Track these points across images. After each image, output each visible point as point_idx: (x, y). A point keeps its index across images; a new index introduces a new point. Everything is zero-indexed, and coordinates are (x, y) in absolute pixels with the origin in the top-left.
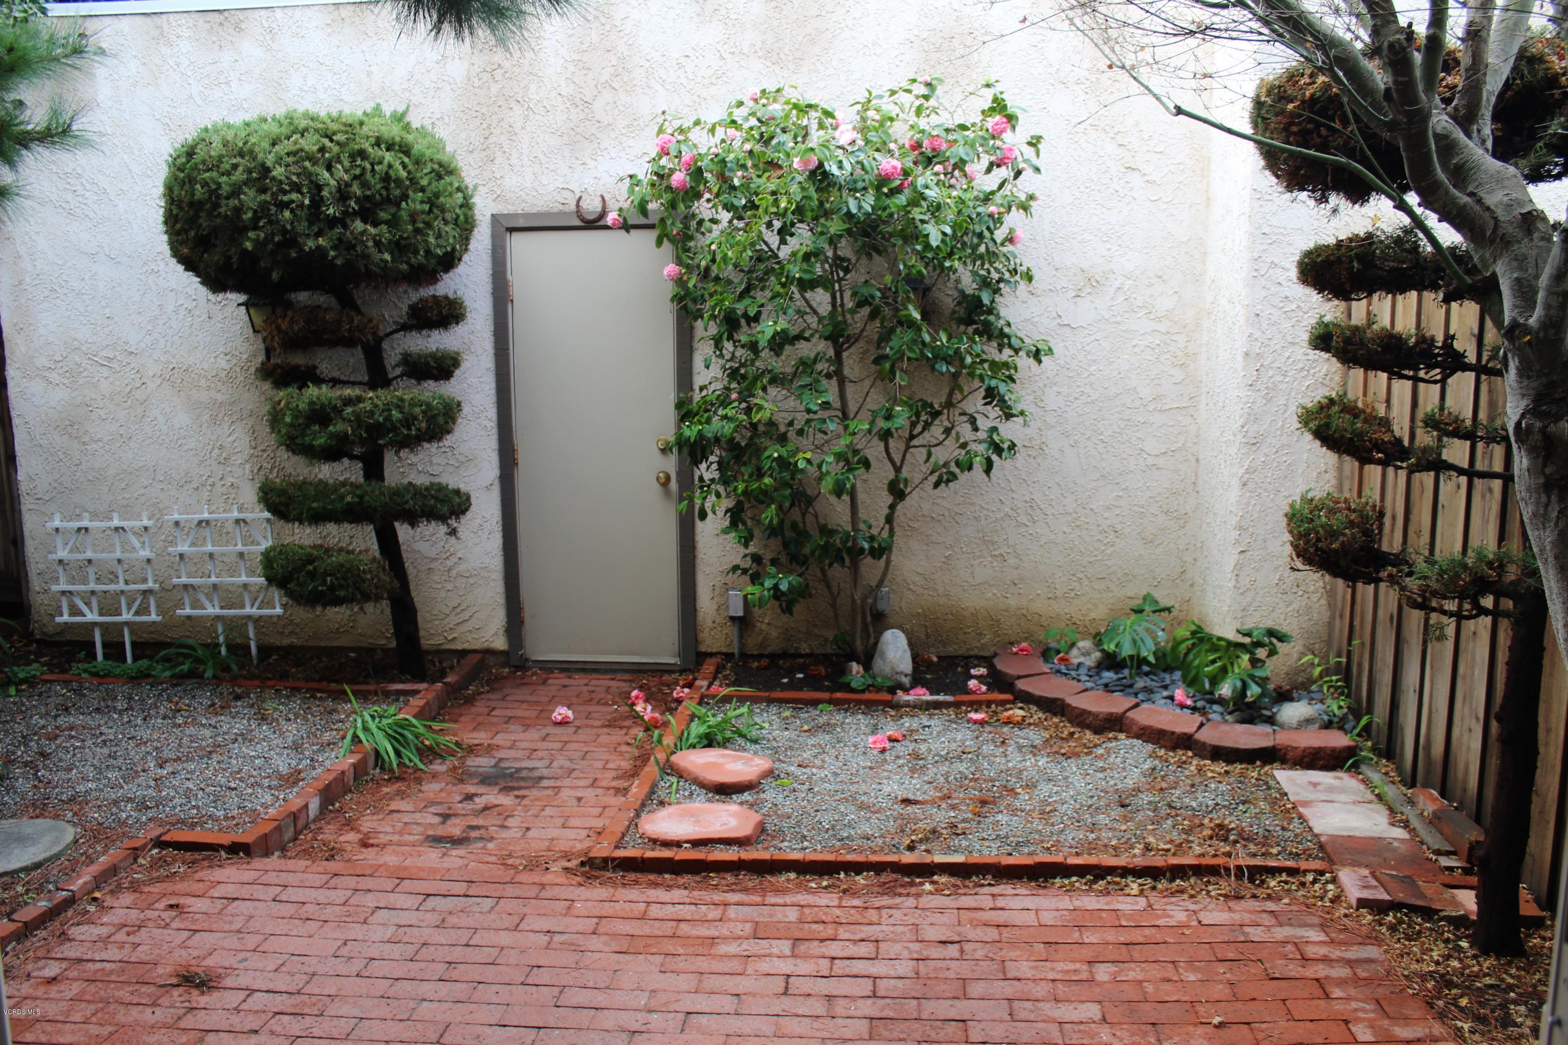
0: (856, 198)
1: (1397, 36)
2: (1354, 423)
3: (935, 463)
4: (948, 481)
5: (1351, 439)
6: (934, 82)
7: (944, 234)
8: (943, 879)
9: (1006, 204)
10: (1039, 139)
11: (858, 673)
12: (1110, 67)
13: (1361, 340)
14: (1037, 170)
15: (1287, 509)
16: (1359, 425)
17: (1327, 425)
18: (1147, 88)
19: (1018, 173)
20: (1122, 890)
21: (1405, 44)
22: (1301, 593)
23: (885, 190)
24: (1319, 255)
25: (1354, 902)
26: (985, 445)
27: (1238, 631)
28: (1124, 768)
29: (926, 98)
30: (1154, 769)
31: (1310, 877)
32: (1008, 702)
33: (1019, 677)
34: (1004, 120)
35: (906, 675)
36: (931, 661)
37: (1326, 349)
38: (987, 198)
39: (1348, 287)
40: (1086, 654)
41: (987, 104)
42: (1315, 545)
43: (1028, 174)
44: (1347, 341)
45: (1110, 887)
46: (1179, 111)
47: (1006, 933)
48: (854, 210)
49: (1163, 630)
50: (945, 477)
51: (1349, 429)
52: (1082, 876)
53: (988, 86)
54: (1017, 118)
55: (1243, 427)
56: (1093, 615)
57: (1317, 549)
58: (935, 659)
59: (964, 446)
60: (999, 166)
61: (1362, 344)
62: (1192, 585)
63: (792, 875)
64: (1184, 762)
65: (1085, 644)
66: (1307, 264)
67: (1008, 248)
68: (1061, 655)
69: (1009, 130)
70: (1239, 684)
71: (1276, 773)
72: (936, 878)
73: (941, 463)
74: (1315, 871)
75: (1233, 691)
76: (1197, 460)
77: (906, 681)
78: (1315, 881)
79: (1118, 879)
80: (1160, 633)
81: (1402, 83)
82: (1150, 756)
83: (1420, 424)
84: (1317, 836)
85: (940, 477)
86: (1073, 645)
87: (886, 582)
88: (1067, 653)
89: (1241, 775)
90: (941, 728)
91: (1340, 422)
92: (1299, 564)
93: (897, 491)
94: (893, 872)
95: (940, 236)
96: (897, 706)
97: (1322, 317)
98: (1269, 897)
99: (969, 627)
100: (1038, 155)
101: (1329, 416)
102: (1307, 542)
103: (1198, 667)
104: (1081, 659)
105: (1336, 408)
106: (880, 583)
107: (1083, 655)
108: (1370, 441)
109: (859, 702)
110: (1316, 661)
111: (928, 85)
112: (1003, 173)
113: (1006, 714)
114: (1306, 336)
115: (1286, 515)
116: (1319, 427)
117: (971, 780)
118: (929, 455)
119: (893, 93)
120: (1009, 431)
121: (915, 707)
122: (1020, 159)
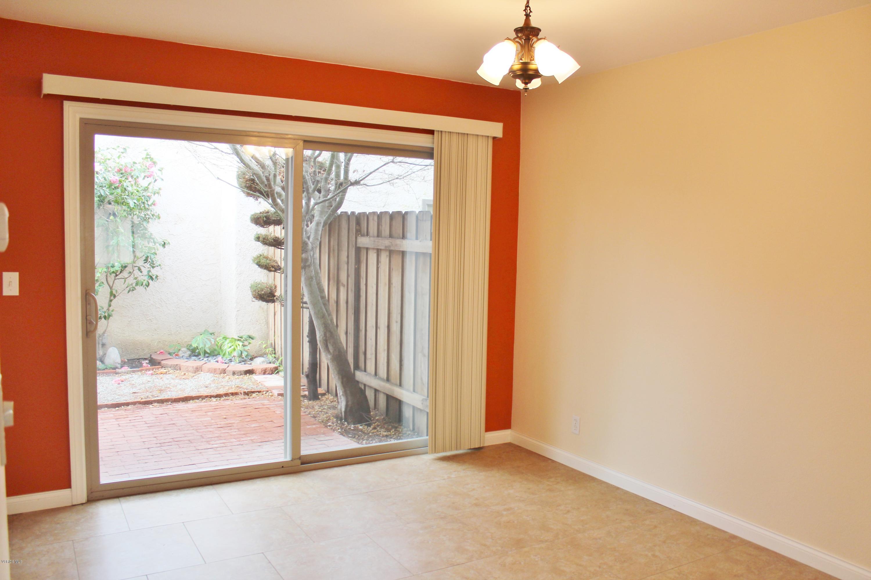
0: (103, 190)
1: (267, 174)
2: (267, 261)
3: (128, 284)
4: (133, 290)
5: (266, 265)
6: (126, 148)
7: (135, 203)
8: (156, 404)
9: (153, 192)
10: (162, 169)
11: (99, 365)
12: (198, 163)
13: (267, 238)
14: (162, 180)
15: (250, 286)
16: (268, 261)
17: (260, 262)
18: (209, 170)
19: (156, 180)
20: (210, 401)
21: (268, 176)
22: (258, 324)
23: (113, 187)
24: (255, 216)
25: (276, 395)
26: (147, 277)
27: (238, 337)
28: (205, 380)
29: (122, 153)
30: (214, 380)
31: (265, 392)
32: (160, 368)
33: (162, 360)
34: (152, 163)
35: (119, 364)
36: (125, 361)
37: (259, 241)
38: (146, 189)
39: (263, 224)
40: (185, 352)
41: (144, 156)
42: (258, 293)
43: (159, 181)
44: (264, 239)
45: (207, 401)
46: (218, 178)
47: (179, 411)
48: (103, 194)
49: (213, 338)
50: (131, 289)
51: (265, 262)
52: (198, 399)
53: (146, 150)
54: (157, 163)
55: (236, 268)
56: (186, 340)
57: (258, 294)
58: (126, 361)
59: (136, 278)
60: (148, 177)
61: (268, 240)
62: (221, 327)
63: (106, 409)
64: (224, 377)
65: (184, 349)
66: (252, 218)
67: (153, 207)
68: (176, 353)
69: (154, 167)
70: (240, 352)
71: (254, 377)
72: (153, 404)
73: (130, 284)
74: (266, 391)
75: (238, 354)
76: (220, 282)
77: (119, 366)
78: (266, 393)
79: (209, 399)
80: (212, 340)
81: (269, 184)
82: (213, 377)
83: (283, 260)
84: (267, 387)
85: (130, 289)
86: (180, 350)
87: (106, 332)
88: (178, 353)
89: (242, 378)
90: (137, 377)
91: (263, 261)
92: (254, 299)
93: (113, 295)
94: (139, 404)
95: (134, 204)
96: (117, 373)
97: (257, 232)
98: (253, 398)
99: (139, 348)
100: (162, 174)
101: (260, 259)
102: (256, 293)
103: (226, 349)
104: (183, 354)
105: (262, 257)
106: (104, 333)
107: (184, 353)
108: (271, 265)
109: (103, 373)
110: (264, 342)
111: (125, 149)
112: (150, 180)
113: (160, 371)
114: (253, 237)
115: (250, 287)
116: (258, 262)
117: (154, 387)
118: (125, 281)
119: (108, 149)
120: (154, 272)
121: (125, 373)
122: (155, 175)
